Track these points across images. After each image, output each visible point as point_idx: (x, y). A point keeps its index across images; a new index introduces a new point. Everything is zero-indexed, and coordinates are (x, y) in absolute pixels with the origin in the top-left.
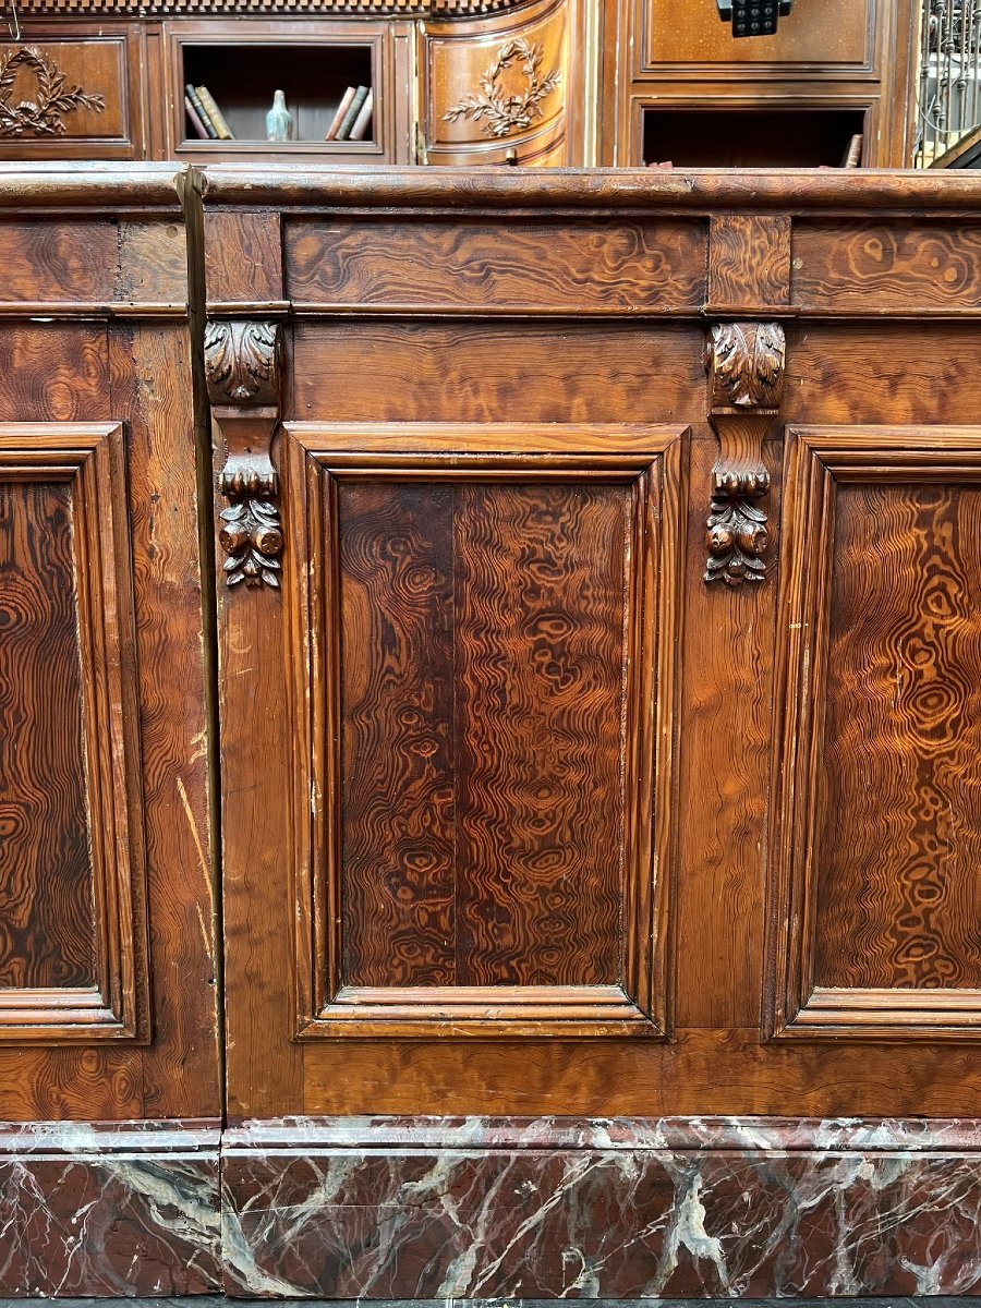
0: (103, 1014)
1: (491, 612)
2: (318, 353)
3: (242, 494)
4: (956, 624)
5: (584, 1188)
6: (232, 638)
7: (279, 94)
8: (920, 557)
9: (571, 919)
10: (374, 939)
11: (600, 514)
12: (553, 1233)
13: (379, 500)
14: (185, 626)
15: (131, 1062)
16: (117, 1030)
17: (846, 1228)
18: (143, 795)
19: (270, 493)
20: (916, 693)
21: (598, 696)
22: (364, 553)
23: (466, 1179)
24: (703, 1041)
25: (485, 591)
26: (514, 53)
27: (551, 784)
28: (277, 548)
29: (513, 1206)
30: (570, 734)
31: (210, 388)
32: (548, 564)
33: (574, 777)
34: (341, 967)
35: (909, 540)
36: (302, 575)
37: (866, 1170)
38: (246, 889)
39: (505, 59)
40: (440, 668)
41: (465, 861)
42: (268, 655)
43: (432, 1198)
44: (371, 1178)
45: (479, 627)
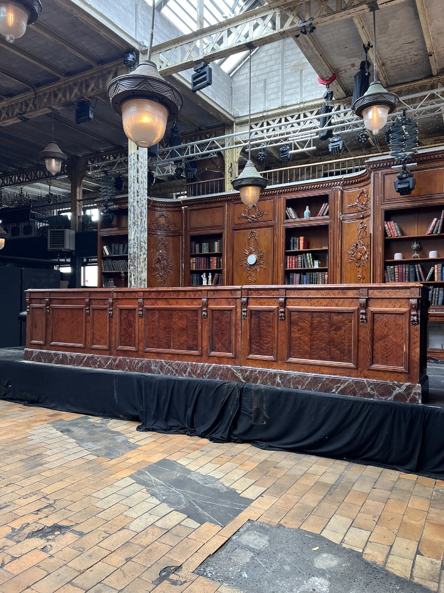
0: (232, 355)
1: (263, 322)
2: (250, 300)
3: (244, 312)
4: (301, 324)
5: (269, 374)
6: (243, 323)
7: (307, 207)
8: (298, 318)
9: (269, 350)
10: (253, 350)
11: (272, 313)
12: (266, 379)
13: (254, 312)
14: (239, 322)
15: (234, 360)
16: (233, 357)
17: (292, 381)
18: (236, 336)
19: (246, 311)
20: (298, 330)
21: (271, 330)
22: (253, 316)
23: (260, 372)
24: (280, 362)
25: (263, 320)
26: (363, 192)
27: (268, 337)
28: (246, 316)
29: (263, 375)
30: (269, 333)
31: (242, 303)
32: (267, 318)
34: (250, 353)
35: (297, 316)
36: (248, 318)
37: (293, 375)
38: (243, 345)
39: (361, 193)
40: (259, 326)
41: (261, 344)
42: (246, 325)
43: (256, 374)
44: (252, 371)
45: (262, 323)
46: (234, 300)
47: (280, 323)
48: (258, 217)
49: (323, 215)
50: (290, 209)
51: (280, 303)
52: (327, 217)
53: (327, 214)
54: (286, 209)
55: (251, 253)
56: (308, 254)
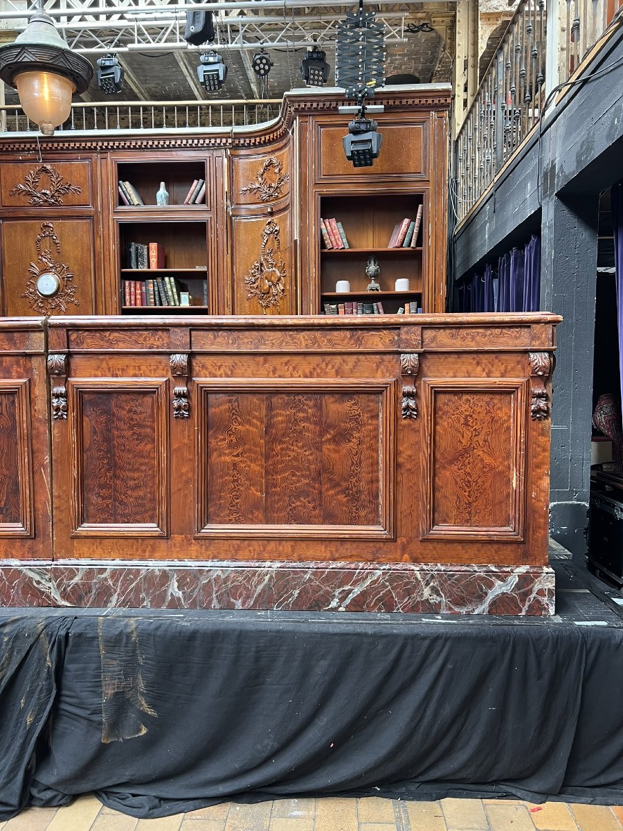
0: (23, 529)
1: (121, 425)
2: (76, 361)
3: (58, 396)
4: (240, 427)
5: (145, 577)
6: (55, 432)
7: (162, 184)
8: (229, 410)
9: (143, 505)
10: (92, 509)
11: (148, 400)
12: (137, 590)
13: (92, 396)
14: (43, 429)
15: (30, 542)
16: (25, 533)
17: (215, 589)
18: (33, 472)
19: (65, 396)
20: (230, 446)
21: (149, 446)
22: (89, 410)
23: (115, 574)
24: (178, 538)
25: (119, 419)
26: (271, 164)
27: (138, 470)
28: (66, 409)
29: (127, 582)
30: (143, 457)
31: (49, 371)
32: (135, 412)
33: (144, 468)
34: (82, 519)
35: (226, 406)
36: (72, 415)
37: (220, 573)
38: (59, 497)
39: (267, 166)
40: (108, 440)
41: (115, 490)
42: (64, 437)
43: (106, 579)
44: (90, 573)
45: (118, 429)
46: (22, 360)
47: (177, 427)
48: (56, 194)
49: (194, 203)
50: (127, 185)
51: (174, 369)
52: (204, 207)
53: (203, 201)
54: (119, 185)
55: (45, 271)
56: (167, 279)
